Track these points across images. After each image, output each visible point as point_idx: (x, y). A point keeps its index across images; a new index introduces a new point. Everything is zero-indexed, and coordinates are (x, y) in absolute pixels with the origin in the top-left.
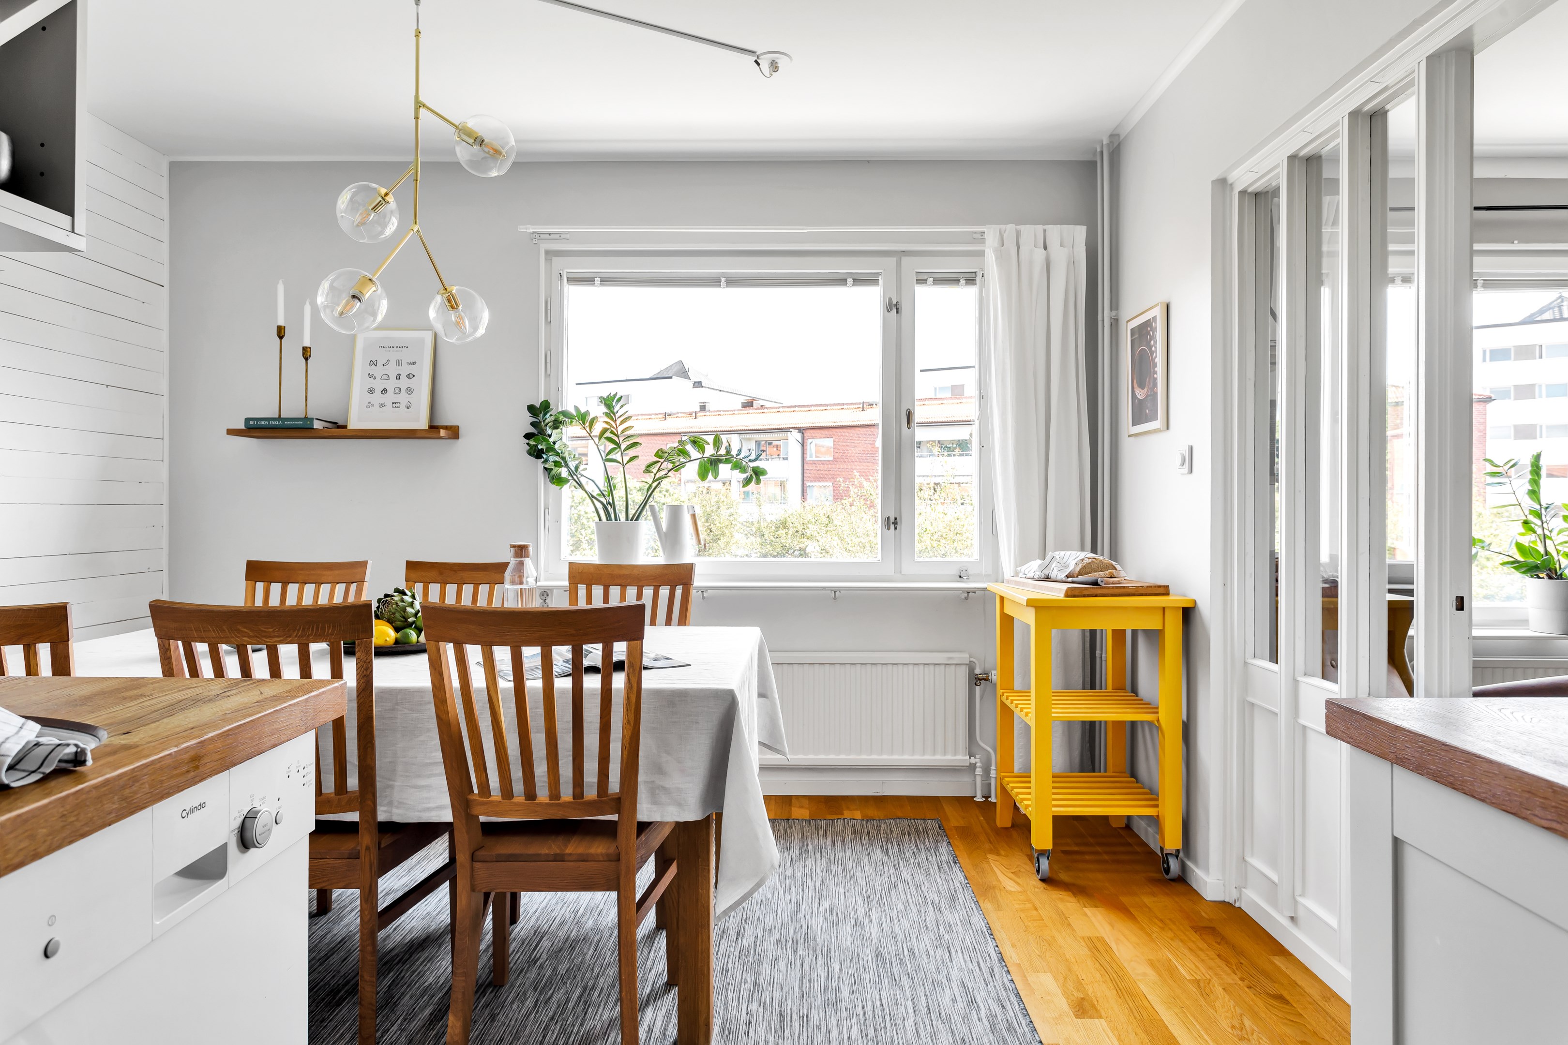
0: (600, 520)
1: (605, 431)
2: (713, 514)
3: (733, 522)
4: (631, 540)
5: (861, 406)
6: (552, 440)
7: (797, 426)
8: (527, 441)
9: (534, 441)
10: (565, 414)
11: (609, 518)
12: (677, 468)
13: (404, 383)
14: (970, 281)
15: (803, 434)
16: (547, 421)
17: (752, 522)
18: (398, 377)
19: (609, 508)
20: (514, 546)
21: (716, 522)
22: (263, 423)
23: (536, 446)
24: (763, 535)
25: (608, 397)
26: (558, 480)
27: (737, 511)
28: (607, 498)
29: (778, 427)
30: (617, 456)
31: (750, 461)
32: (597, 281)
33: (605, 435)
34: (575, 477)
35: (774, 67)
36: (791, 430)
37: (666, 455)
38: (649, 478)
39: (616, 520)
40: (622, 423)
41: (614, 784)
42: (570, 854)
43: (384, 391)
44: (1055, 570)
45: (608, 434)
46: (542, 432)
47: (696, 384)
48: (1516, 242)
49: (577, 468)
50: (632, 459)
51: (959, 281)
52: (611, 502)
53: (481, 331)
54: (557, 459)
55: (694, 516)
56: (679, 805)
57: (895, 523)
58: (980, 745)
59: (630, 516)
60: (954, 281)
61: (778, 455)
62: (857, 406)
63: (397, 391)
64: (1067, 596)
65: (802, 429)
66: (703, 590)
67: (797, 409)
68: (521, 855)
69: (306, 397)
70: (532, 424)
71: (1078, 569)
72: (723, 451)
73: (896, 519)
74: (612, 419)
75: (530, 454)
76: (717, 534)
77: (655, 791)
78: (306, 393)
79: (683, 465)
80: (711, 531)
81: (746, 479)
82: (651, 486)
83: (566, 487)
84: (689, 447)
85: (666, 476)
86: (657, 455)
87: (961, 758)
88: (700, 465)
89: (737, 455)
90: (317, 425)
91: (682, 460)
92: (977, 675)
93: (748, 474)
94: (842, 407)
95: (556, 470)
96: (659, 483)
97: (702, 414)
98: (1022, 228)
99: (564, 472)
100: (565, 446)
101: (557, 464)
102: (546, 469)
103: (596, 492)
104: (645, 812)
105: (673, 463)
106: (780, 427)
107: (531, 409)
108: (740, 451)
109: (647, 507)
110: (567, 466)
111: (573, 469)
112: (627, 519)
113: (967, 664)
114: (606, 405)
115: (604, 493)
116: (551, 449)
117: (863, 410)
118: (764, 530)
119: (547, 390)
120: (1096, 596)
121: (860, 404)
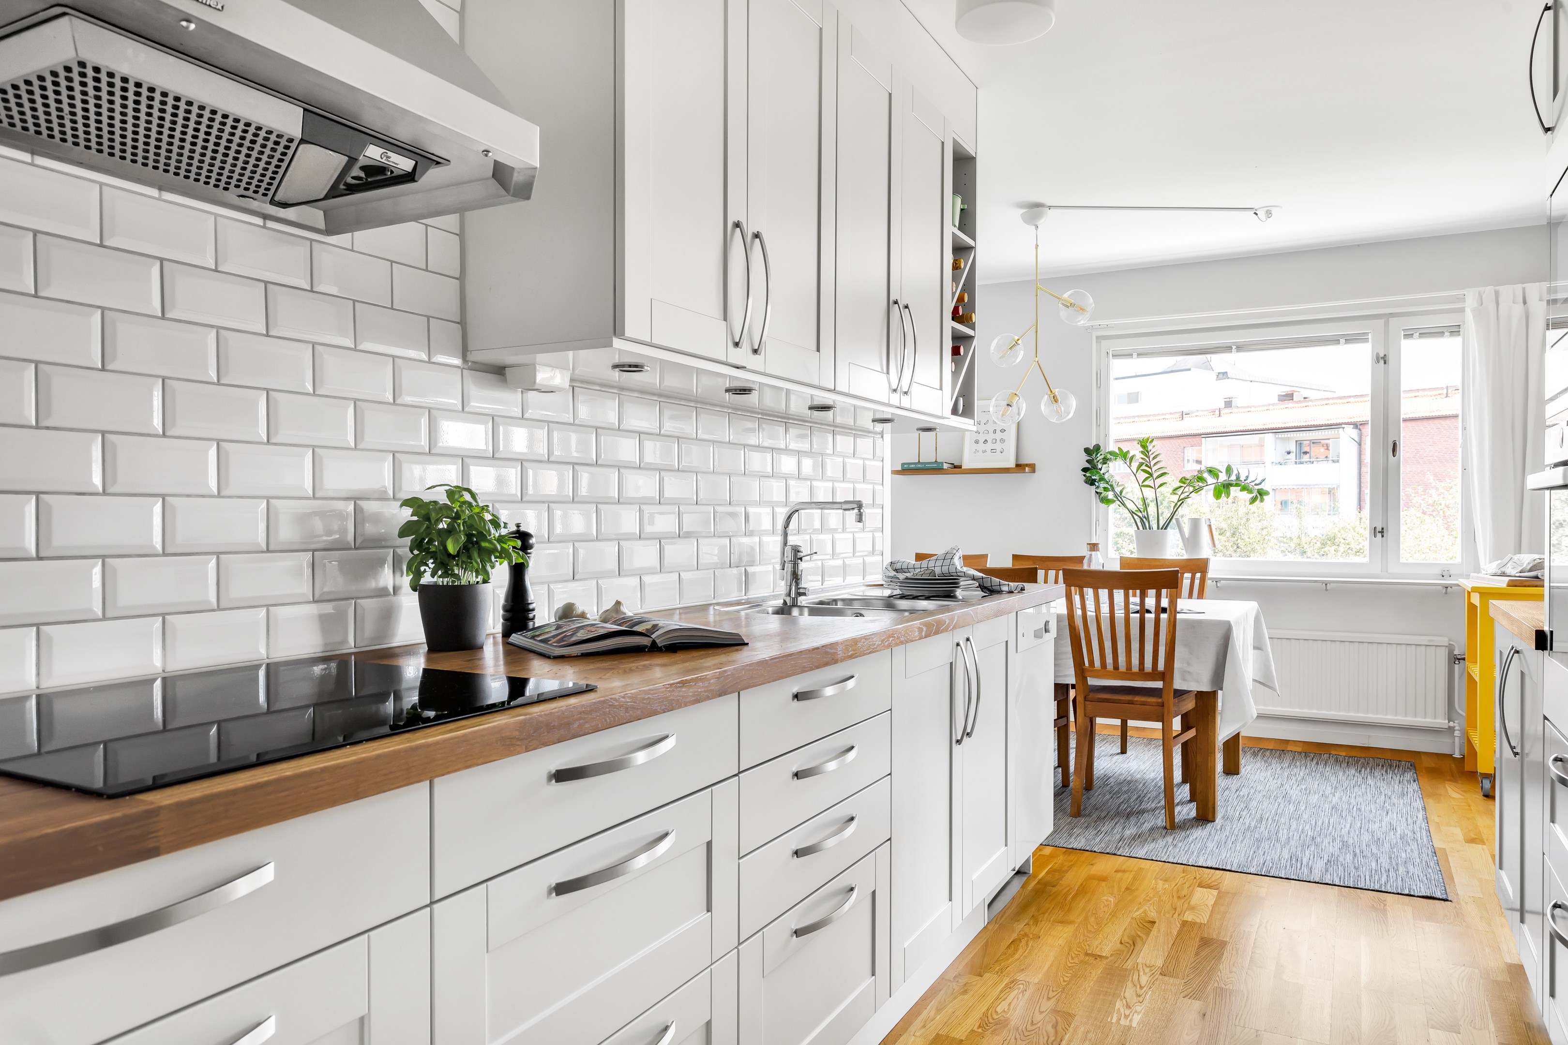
0: (1138, 529)
1: (1141, 464)
2: (1240, 527)
3: (1266, 537)
4: (1160, 544)
5: (1445, 391)
6: (1102, 472)
7: (1352, 420)
8: (1084, 473)
9: (1090, 473)
10: (1111, 453)
11: (1144, 527)
12: (1197, 490)
13: (999, 435)
14: (1455, 331)
15: (1360, 430)
16: (1098, 459)
17: (1290, 537)
18: (995, 432)
19: (1144, 520)
20: (1090, 544)
21: (1246, 537)
22: (912, 466)
23: (1091, 477)
24: (1305, 552)
25: (1143, 440)
26: (1105, 500)
27: (1271, 523)
28: (1143, 513)
29: (1327, 422)
30: (1149, 482)
31: (1255, 485)
32: (1135, 355)
33: (1141, 468)
34: (1119, 498)
35: (1269, 214)
36: (1343, 426)
37: (1188, 481)
38: (1175, 498)
39: (1150, 529)
40: (1154, 458)
41: (1161, 666)
42: (1137, 701)
43: (986, 441)
44: (1510, 568)
45: (1144, 467)
46: (1095, 467)
47: (1221, 376)
49: (1121, 492)
50: (1161, 485)
51: (1443, 333)
52: (1146, 516)
53: (1071, 415)
54: (1106, 486)
55: (1210, 526)
56: (1198, 682)
57: (1382, 532)
58: (1459, 713)
59: (1161, 527)
60: (1438, 333)
61: (1326, 457)
62: (1440, 392)
63: (994, 441)
64: (1509, 585)
65: (1358, 424)
66: (1217, 581)
67: (1352, 400)
68: (1110, 699)
69: (936, 448)
70: (1088, 461)
71: (1529, 567)
72: (1233, 478)
73: (1383, 529)
74: (1147, 456)
75: (1086, 482)
76: (1245, 550)
77: (1184, 673)
78: (936, 445)
79: (1201, 488)
80: (1238, 547)
81: (1252, 498)
82: (1176, 504)
83: (1112, 507)
84: (1206, 475)
85: (1188, 497)
86: (1181, 481)
87: (1441, 721)
88: (1215, 489)
89: (1245, 480)
90: (945, 466)
91: (1201, 484)
92: (1455, 655)
93: (1254, 495)
94: (1416, 394)
95: (1104, 494)
96: (1183, 502)
97: (1228, 410)
98: (1501, 288)
99: (1110, 495)
100: (1112, 476)
101: (1105, 489)
102: (1096, 492)
103: (1134, 509)
104: (1179, 684)
105: (1194, 487)
106: (1329, 422)
107: (1087, 451)
108: (1247, 477)
109: (1174, 520)
110: (1113, 490)
111: (1119, 494)
112: (1158, 528)
113: (1446, 646)
114: (1142, 446)
115: (1141, 509)
116: (1102, 479)
117: (1447, 397)
118: (1306, 546)
119: (1098, 437)
120: (1536, 586)
121: (1442, 388)
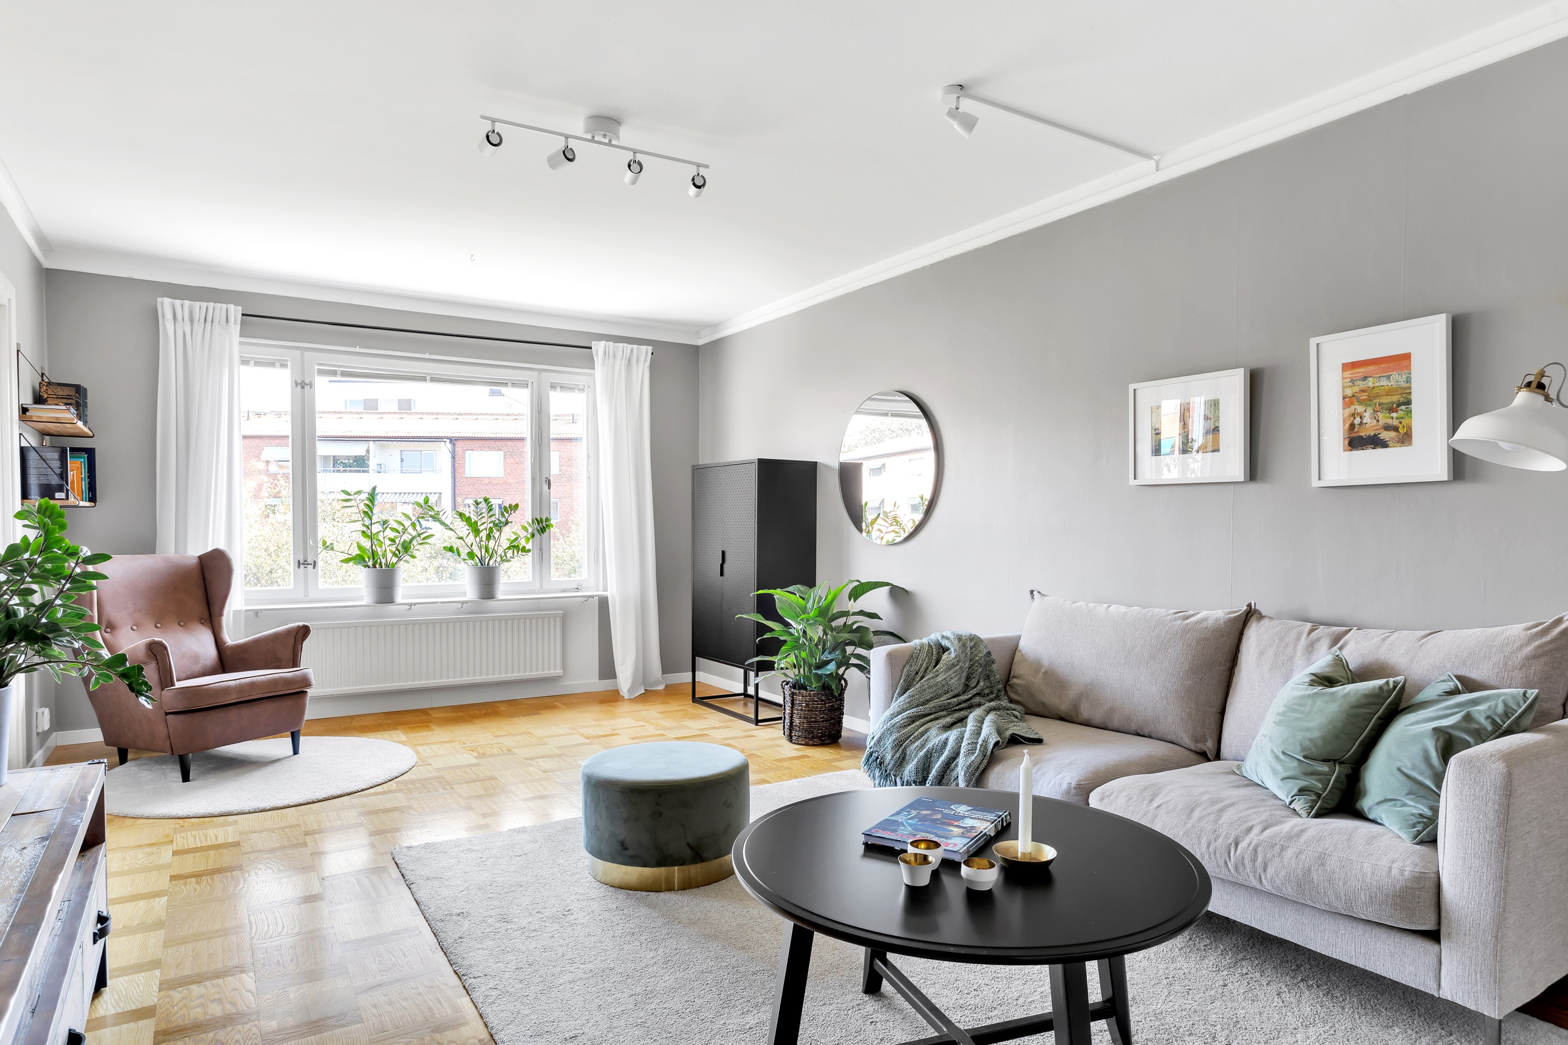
48: (358, 347)
